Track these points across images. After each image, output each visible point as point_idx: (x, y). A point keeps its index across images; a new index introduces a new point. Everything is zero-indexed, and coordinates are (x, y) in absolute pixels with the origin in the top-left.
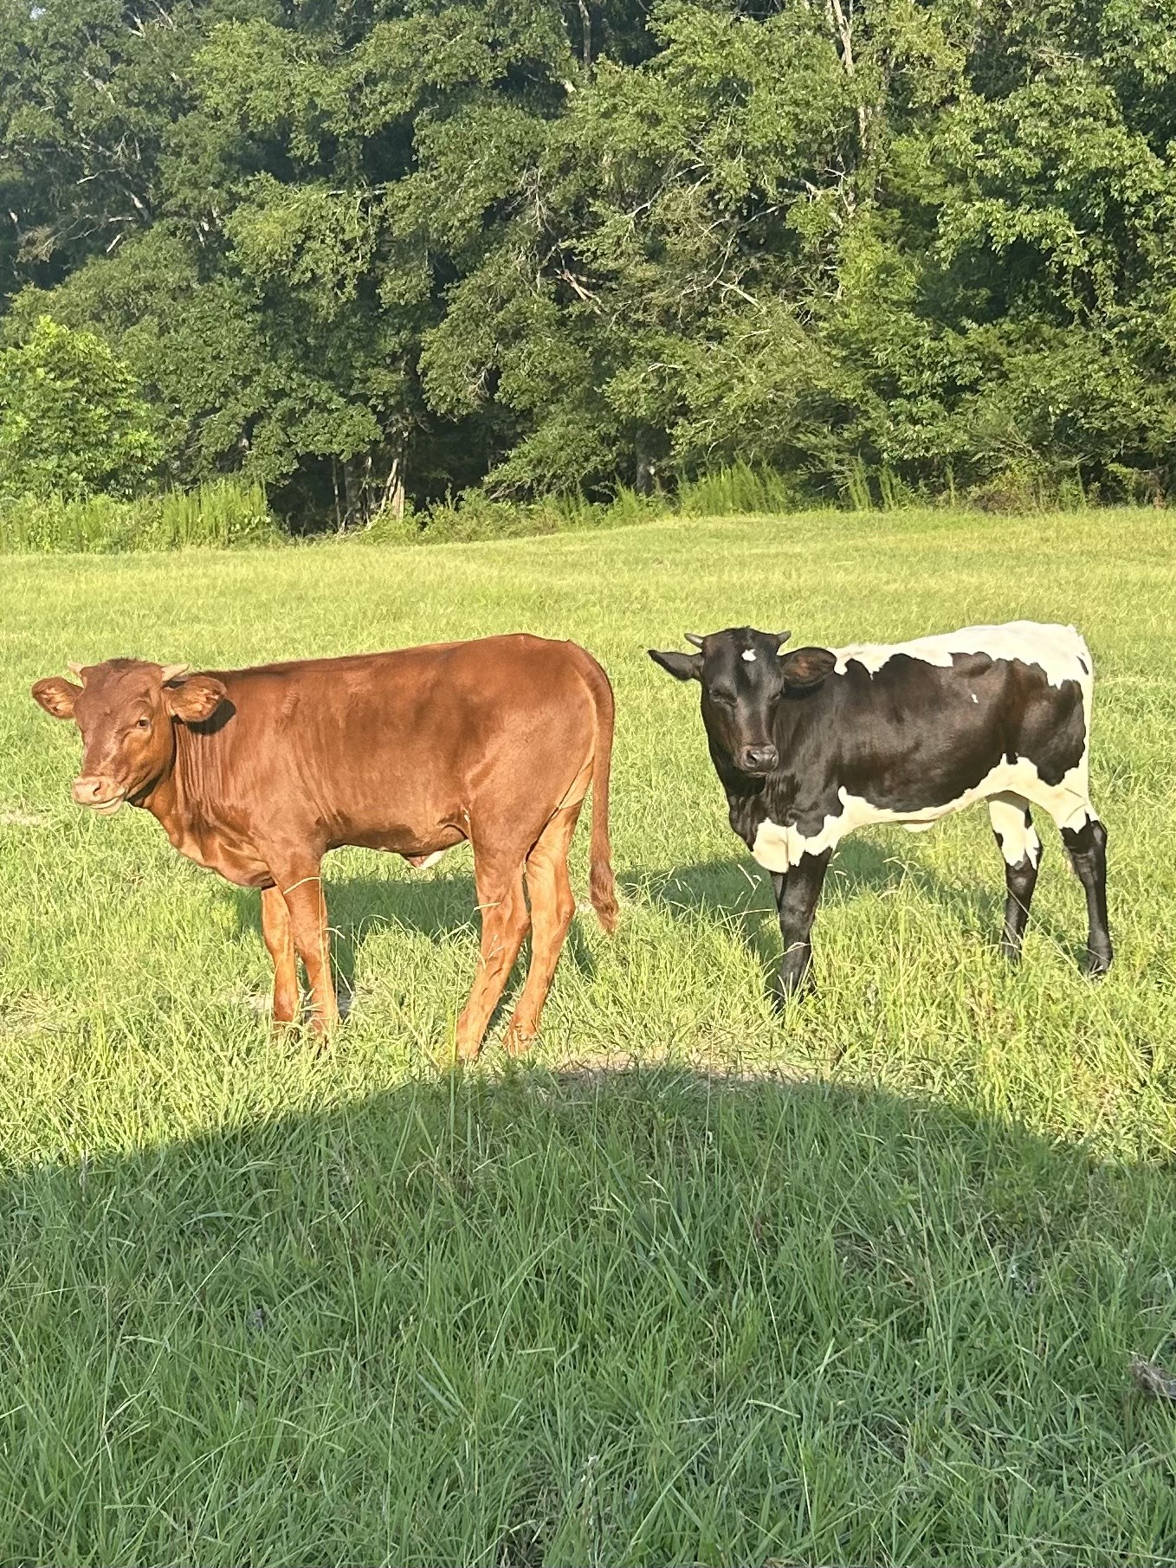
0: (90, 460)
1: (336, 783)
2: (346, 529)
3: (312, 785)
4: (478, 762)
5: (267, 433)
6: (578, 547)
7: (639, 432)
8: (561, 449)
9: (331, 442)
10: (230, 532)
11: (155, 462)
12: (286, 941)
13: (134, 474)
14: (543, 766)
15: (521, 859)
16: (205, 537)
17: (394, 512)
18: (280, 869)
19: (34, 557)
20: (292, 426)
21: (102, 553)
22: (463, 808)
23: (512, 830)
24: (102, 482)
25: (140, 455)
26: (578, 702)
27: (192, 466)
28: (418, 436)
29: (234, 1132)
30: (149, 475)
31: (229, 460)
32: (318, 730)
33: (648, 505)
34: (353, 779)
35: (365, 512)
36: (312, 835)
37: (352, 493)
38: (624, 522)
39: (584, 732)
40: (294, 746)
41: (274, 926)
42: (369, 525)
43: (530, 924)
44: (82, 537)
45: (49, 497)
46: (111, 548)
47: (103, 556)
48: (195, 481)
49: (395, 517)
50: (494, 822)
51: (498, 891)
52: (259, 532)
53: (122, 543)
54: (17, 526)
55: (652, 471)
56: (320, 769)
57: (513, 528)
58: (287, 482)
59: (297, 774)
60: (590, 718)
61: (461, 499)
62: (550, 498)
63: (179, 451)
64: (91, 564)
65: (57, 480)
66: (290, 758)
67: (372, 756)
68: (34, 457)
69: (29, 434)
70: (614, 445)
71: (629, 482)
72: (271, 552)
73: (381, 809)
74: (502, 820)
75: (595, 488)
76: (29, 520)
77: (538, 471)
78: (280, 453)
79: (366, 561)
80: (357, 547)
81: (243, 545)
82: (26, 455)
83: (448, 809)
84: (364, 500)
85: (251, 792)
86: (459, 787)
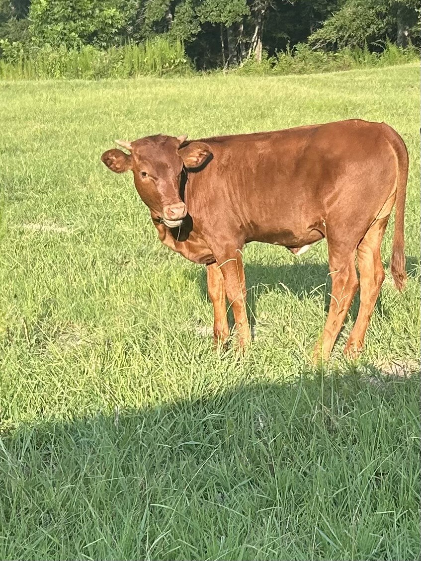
0: (82, 25)
1: (250, 205)
2: (228, 66)
3: (237, 206)
4: (330, 192)
5: (182, 11)
6: (363, 77)
7: (399, 11)
8: (354, 20)
9: (220, 16)
10: (163, 67)
11: (120, 27)
12: (221, 295)
13: (107, 34)
14: (368, 195)
15: (354, 248)
16: (149, 71)
17: (256, 57)
18: (219, 253)
19: (50, 81)
20: (198, 6)
21: (90, 79)
22: (322, 218)
23: (349, 231)
24: (89, 38)
25: (110, 23)
26: (388, 158)
27: (140, 30)
28: (270, 12)
29: (198, 399)
30: (116, 34)
31: (161, 26)
32: (241, 174)
33: (404, 54)
34: (260, 203)
35: (239, 57)
36: (238, 233)
37: (231, 46)
38: (391, 64)
39: (391, 174)
40: (227, 182)
41: (213, 286)
42: (242, 64)
43: (359, 285)
44: (78, 70)
45: (59, 46)
46: (94, 76)
47: (90, 81)
48: (141, 38)
49: (256, 60)
50: (340, 225)
51: (342, 266)
52: (180, 68)
53: (101, 74)
54: (41, 64)
55: (406, 34)
56: (241, 196)
57: (325, 67)
58: (194, 39)
59: (229, 199)
60: (395, 167)
61: (295, 50)
62: (347, 49)
63: (133, 21)
64: (84, 85)
65: (63, 37)
66: (225, 189)
67: (271, 190)
68: (50, 23)
69: (47, 10)
70: (385, 18)
71: (393, 41)
72: (188, 80)
73: (275, 220)
74: (344, 225)
75: (373, 43)
76: (47, 60)
77: (341, 34)
78: (191, 22)
79: (242, 86)
80: (236, 77)
81: (170, 76)
82: (46, 22)
83: (313, 220)
84: (239, 51)
85: (204, 209)
86: (320, 207)
